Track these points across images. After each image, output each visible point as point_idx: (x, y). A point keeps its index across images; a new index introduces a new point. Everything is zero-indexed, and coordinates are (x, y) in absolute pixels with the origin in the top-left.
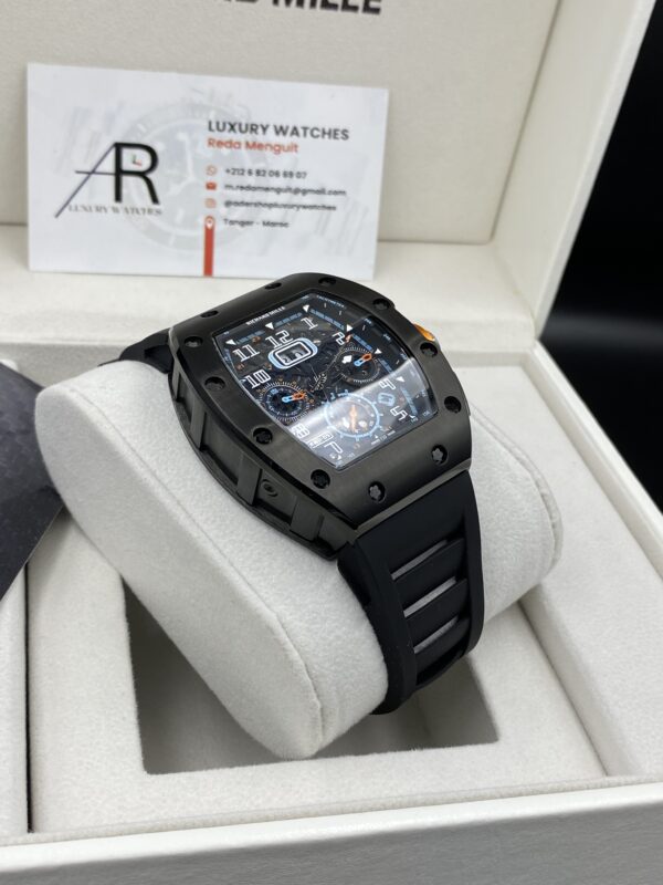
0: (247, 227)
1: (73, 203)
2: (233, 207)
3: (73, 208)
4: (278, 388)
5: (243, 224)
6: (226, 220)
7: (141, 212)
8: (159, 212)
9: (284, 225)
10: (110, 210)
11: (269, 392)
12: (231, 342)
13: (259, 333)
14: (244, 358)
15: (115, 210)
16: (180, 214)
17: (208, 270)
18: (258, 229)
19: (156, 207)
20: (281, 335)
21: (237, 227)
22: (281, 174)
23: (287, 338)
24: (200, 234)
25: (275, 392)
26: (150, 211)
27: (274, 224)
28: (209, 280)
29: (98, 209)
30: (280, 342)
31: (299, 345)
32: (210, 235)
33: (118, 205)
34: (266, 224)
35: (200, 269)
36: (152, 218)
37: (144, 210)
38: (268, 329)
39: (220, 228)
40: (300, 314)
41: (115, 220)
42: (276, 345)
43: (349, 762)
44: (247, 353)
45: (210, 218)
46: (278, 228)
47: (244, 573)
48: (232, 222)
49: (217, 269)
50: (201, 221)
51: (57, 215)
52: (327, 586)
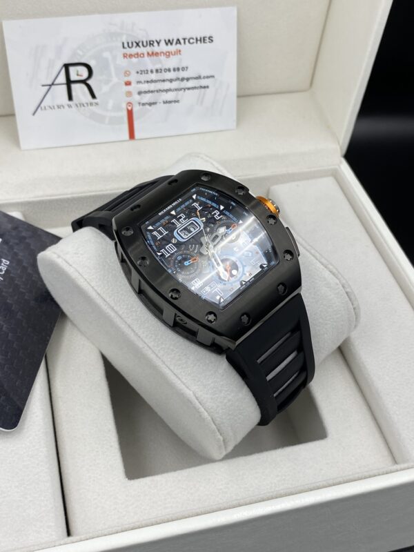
0: (153, 106)
1: (42, 105)
2: (143, 95)
3: (43, 108)
4: (181, 255)
5: (150, 104)
6: (139, 103)
7: (85, 105)
8: (97, 104)
9: (177, 101)
10: (66, 107)
11: (176, 259)
12: (150, 228)
13: (167, 218)
14: (159, 237)
15: (70, 106)
16: (111, 104)
17: (132, 136)
18: (161, 106)
19: (95, 101)
20: (181, 218)
21: (147, 107)
22: (172, 70)
23: (185, 219)
24: (125, 114)
25: (179, 258)
26: (91, 104)
27: (170, 102)
28: (132, 142)
29: (59, 107)
30: (180, 223)
31: (192, 223)
32: (130, 114)
33: (70, 103)
34: (165, 102)
35: (127, 136)
36: (93, 108)
37: (87, 104)
38: (172, 215)
39: (136, 109)
40: (191, 201)
41: (71, 113)
42: (178, 225)
43: (242, 461)
44: (161, 233)
45: (129, 103)
46: (173, 104)
47: (172, 368)
48: (144, 104)
49: (137, 135)
50: (124, 106)
51: (34, 114)
52: (221, 371)
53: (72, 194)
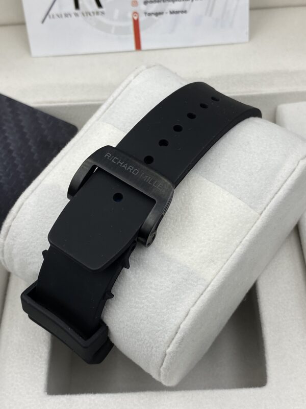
0: (159, 16)
1: (51, 13)
2: (149, 4)
3: (51, 16)
5: (157, 14)
6: (145, 13)
7: (92, 14)
8: (103, 13)
9: (185, 12)
10: (73, 16)
15: (76, 15)
16: (117, 13)
17: (138, 46)
18: (167, 17)
19: (100, 10)
21: (154, 17)
24: (131, 24)
26: (97, 13)
27: (177, 12)
28: (139, 53)
29: (66, 15)
32: (136, 24)
33: (77, 11)
34: (172, 12)
35: (132, 45)
36: (100, 17)
37: (93, 13)
39: (142, 19)
41: (77, 21)
45: (135, 13)
46: (180, 14)
48: (150, 14)
49: (144, 45)
50: (130, 15)
51: (43, 21)
53: (70, 101)
